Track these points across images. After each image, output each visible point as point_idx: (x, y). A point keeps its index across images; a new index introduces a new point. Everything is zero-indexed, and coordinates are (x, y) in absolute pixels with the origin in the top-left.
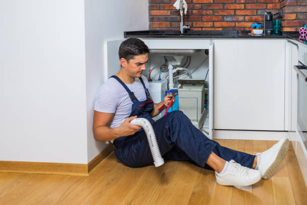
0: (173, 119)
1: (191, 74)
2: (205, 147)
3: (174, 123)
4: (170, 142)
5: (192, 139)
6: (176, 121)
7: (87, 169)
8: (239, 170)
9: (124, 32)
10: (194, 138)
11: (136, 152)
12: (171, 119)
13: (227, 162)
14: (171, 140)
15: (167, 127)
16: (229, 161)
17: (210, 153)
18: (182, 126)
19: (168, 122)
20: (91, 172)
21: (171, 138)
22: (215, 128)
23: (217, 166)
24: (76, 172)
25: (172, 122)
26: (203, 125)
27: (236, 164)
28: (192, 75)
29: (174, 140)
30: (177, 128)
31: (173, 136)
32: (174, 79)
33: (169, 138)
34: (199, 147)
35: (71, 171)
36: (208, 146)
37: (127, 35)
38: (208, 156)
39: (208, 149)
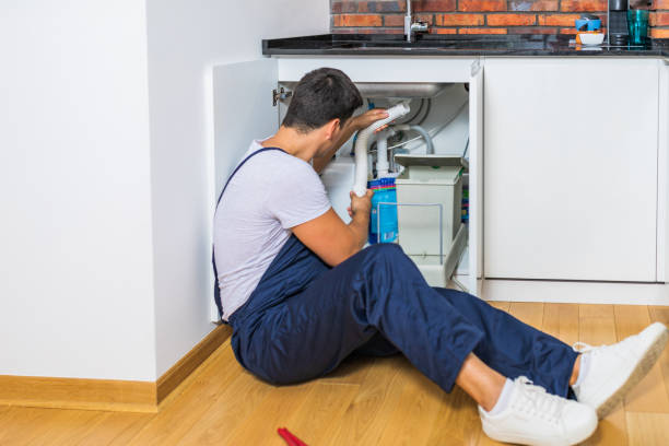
0: (373, 266)
1: (431, 138)
2: (454, 341)
3: (374, 276)
4: (365, 325)
5: (421, 320)
6: (381, 272)
7: (154, 396)
8: (538, 403)
9: (263, 41)
10: (426, 319)
11: (281, 347)
12: (368, 266)
13: (509, 381)
14: (366, 320)
15: (357, 286)
16: (513, 379)
17: (466, 357)
18: (396, 285)
19: (361, 274)
20: (163, 403)
21: (368, 314)
22: (487, 275)
23: (482, 393)
24: (126, 402)
25: (371, 272)
26: (456, 268)
27: (532, 387)
28: (433, 140)
29: (374, 320)
30: (382, 289)
31: (371, 311)
32: (388, 152)
33: (362, 314)
34: (439, 340)
35: (113, 400)
36: (460, 340)
37: (269, 47)
38: (460, 366)
39: (460, 346)
